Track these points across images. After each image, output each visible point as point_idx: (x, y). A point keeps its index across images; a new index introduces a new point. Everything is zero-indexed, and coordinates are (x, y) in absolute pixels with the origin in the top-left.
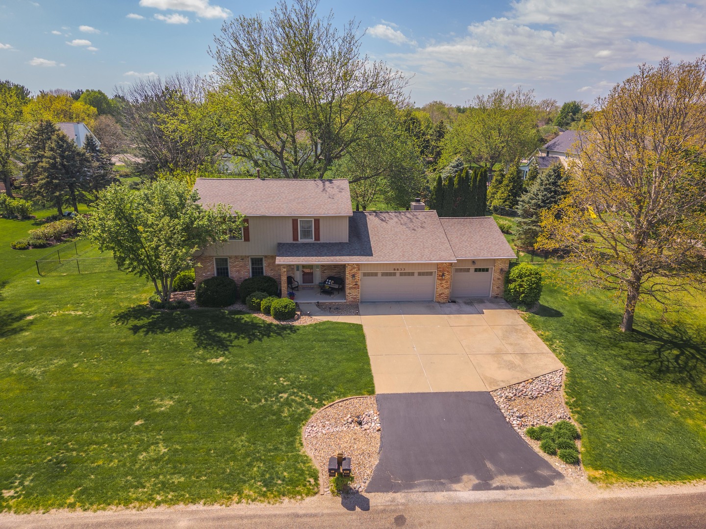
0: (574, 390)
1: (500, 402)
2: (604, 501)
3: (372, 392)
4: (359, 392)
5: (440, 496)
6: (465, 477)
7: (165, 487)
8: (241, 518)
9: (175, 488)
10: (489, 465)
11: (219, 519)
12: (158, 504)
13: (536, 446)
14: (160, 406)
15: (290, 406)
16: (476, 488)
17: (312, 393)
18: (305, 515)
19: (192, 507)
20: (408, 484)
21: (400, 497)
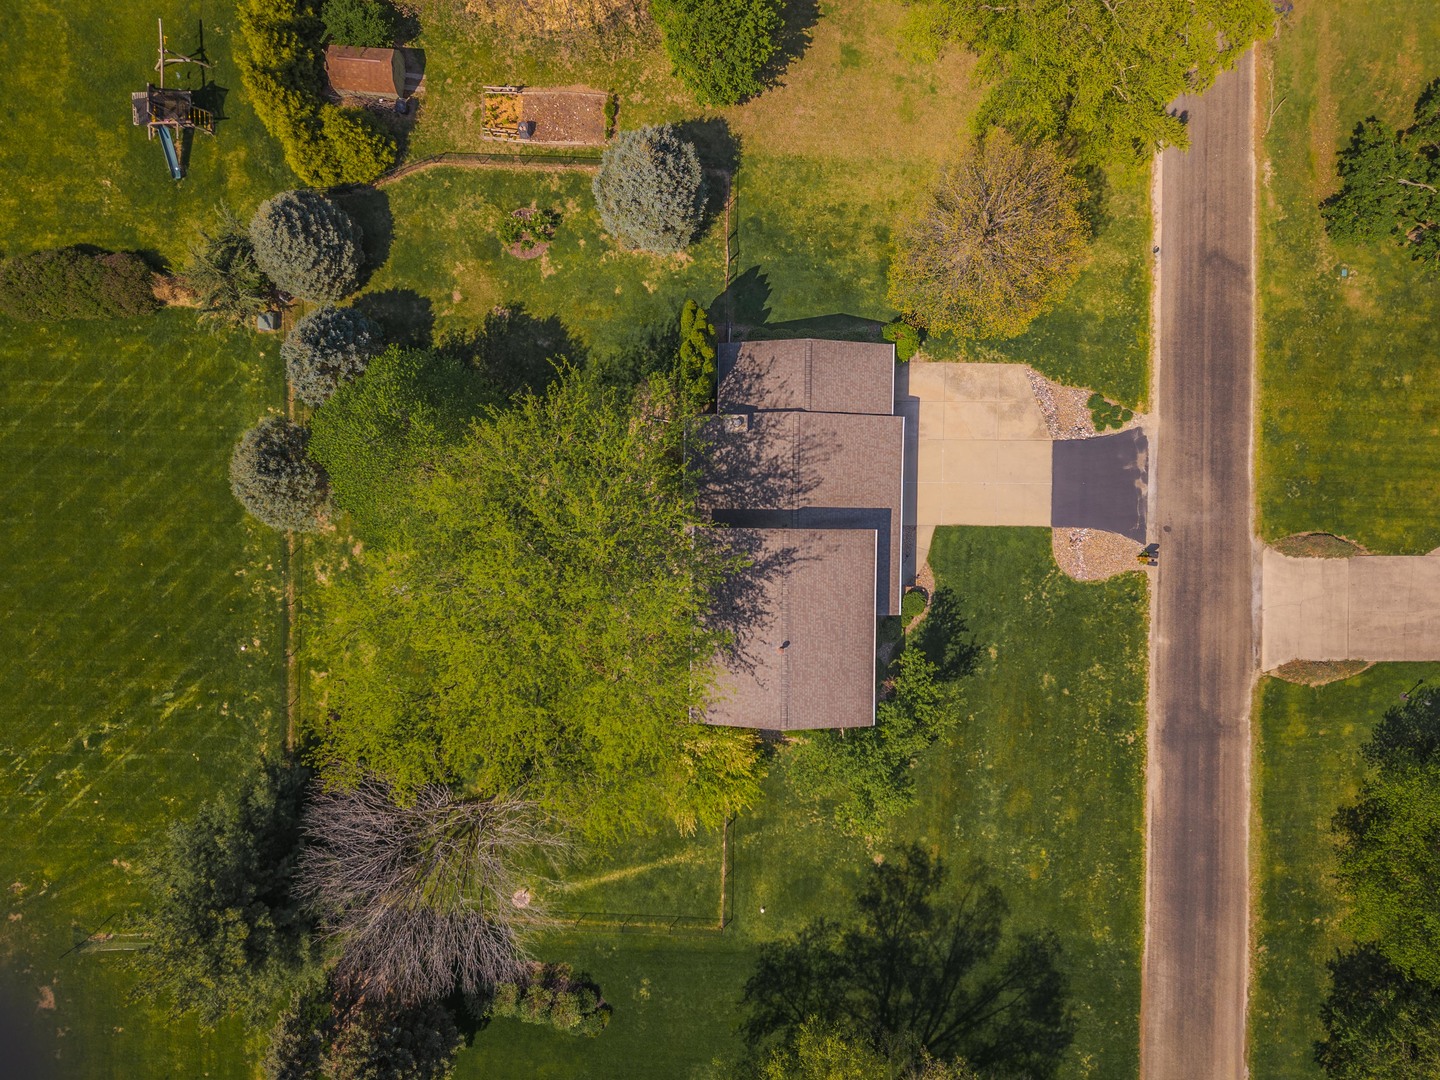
0: (1051, 373)
1: (1063, 437)
2: (1161, 414)
3: (1049, 530)
4: (1049, 541)
5: (1151, 505)
6: (1137, 485)
7: (1133, 656)
8: (1159, 611)
9: (1135, 649)
10: (1128, 467)
11: (1158, 623)
12: (1146, 656)
13: (1109, 431)
14: (1050, 683)
15: (1055, 590)
16: (1146, 481)
17: (1044, 574)
18: (1160, 578)
19: (1150, 637)
20: (1143, 520)
21: (1150, 527)
